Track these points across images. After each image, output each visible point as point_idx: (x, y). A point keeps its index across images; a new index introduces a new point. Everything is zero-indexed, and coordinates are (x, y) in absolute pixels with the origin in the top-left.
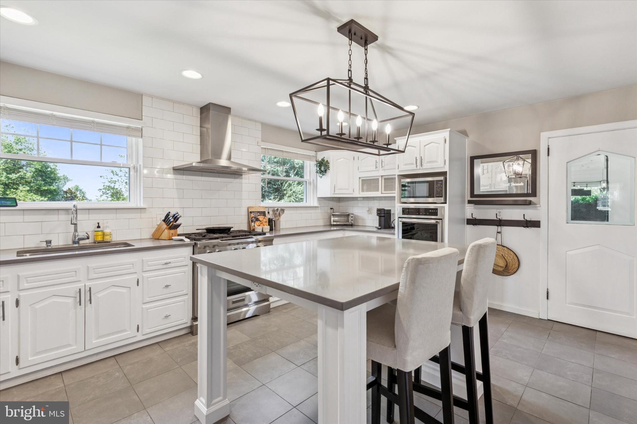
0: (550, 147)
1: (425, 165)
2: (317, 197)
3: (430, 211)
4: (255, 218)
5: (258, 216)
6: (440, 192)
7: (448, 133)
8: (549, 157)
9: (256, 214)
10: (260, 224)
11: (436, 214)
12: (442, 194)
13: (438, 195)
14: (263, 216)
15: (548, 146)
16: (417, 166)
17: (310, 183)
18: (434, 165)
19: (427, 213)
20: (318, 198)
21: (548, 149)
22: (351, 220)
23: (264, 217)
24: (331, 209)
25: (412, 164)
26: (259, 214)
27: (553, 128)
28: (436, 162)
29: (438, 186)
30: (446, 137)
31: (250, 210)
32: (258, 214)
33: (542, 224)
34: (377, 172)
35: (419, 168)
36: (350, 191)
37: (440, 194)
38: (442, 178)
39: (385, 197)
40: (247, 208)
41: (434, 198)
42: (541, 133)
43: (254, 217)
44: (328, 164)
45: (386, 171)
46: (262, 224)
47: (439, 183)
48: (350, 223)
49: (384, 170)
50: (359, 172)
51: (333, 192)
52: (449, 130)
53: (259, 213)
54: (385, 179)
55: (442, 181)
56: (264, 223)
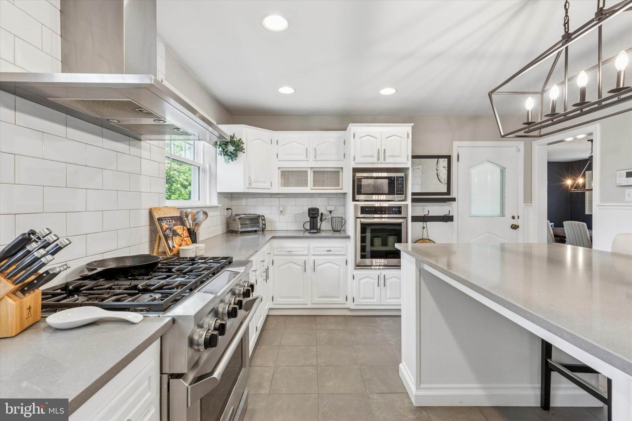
0: (459, 154)
1: (388, 160)
2: (216, 192)
3: (394, 209)
4: (170, 229)
5: (175, 225)
6: (401, 189)
7: (411, 128)
8: (458, 162)
9: (170, 222)
10: (181, 241)
11: (400, 212)
12: (403, 191)
13: (399, 192)
14: (182, 225)
15: (458, 153)
16: (379, 159)
17: (204, 170)
18: (397, 160)
19: (390, 212)
20: (219, 193)
21: (458, 155)
22: (262, 223)
23: (182, 227)
24: (227, 209)
25: (372, 156)
26: (174, 222)
27: (461, 139)
28: (399, 156)
29: (399, 182)
30: (408, 132)
31: (157, 216)
32: (172, 222)
33: (455, 219)
34: (307, 162)
35: (380, 162)
36: (268, 185)
37: (401, 192)
38: (402, 174)
39: (320, 194)
40: (147, 211)
41: (395, 196)
42: (454, 142)
43: (168, 229)
44: (242, 145)
45: (318, 162)
46: (184, 242)
47: (400, 179)
48: (261, 228)
49: (317, 160)
50: (279, 161)
51: (247, 186)
52: (412, 125)
53: (174, 220)
54: (314, 172)
55: (402, 177)
56: (185, 239)
